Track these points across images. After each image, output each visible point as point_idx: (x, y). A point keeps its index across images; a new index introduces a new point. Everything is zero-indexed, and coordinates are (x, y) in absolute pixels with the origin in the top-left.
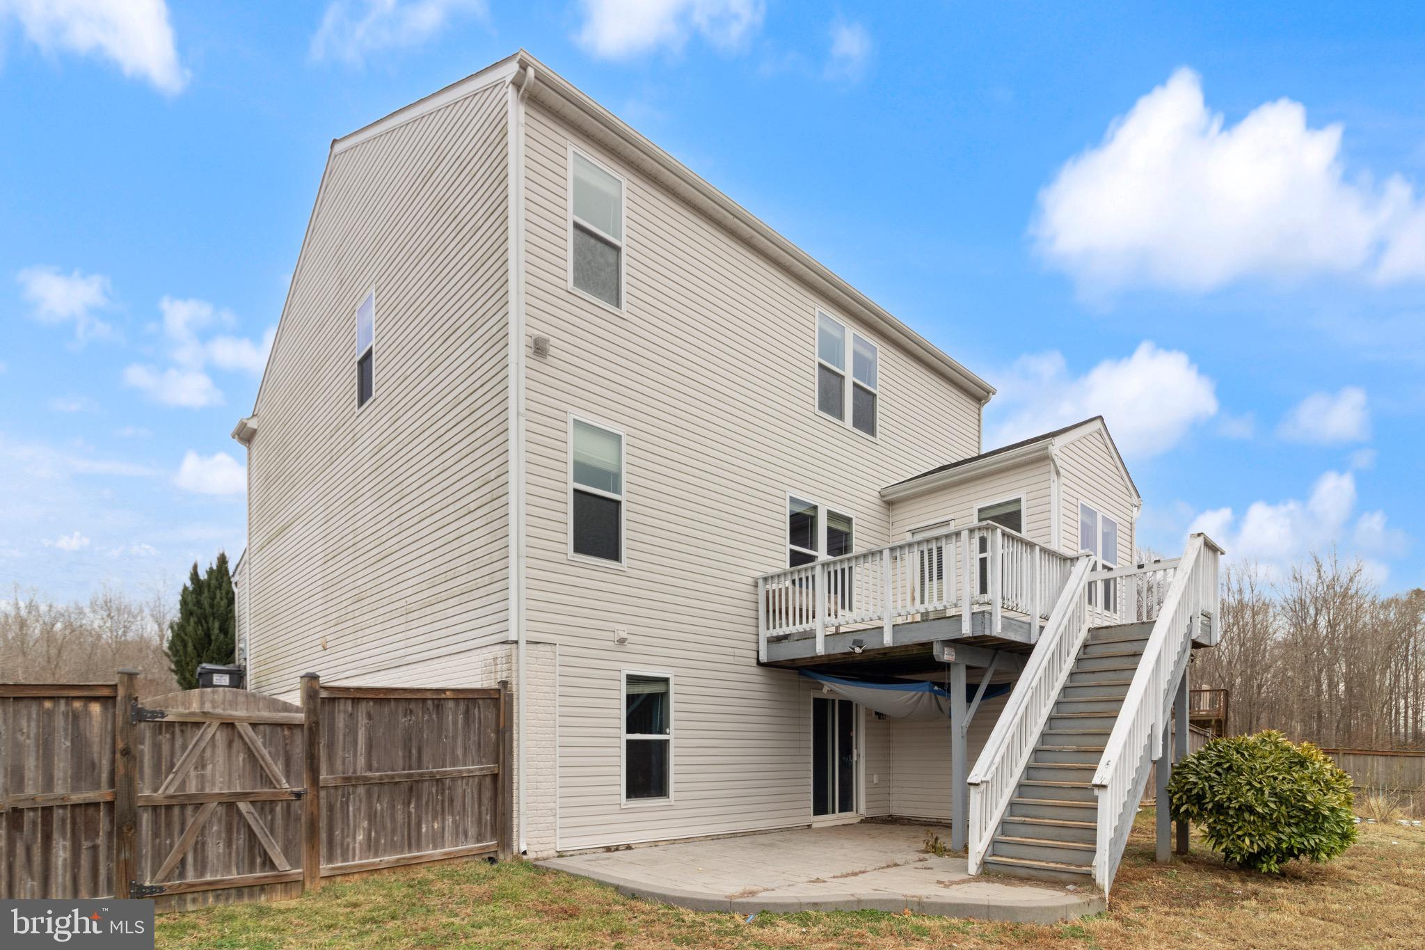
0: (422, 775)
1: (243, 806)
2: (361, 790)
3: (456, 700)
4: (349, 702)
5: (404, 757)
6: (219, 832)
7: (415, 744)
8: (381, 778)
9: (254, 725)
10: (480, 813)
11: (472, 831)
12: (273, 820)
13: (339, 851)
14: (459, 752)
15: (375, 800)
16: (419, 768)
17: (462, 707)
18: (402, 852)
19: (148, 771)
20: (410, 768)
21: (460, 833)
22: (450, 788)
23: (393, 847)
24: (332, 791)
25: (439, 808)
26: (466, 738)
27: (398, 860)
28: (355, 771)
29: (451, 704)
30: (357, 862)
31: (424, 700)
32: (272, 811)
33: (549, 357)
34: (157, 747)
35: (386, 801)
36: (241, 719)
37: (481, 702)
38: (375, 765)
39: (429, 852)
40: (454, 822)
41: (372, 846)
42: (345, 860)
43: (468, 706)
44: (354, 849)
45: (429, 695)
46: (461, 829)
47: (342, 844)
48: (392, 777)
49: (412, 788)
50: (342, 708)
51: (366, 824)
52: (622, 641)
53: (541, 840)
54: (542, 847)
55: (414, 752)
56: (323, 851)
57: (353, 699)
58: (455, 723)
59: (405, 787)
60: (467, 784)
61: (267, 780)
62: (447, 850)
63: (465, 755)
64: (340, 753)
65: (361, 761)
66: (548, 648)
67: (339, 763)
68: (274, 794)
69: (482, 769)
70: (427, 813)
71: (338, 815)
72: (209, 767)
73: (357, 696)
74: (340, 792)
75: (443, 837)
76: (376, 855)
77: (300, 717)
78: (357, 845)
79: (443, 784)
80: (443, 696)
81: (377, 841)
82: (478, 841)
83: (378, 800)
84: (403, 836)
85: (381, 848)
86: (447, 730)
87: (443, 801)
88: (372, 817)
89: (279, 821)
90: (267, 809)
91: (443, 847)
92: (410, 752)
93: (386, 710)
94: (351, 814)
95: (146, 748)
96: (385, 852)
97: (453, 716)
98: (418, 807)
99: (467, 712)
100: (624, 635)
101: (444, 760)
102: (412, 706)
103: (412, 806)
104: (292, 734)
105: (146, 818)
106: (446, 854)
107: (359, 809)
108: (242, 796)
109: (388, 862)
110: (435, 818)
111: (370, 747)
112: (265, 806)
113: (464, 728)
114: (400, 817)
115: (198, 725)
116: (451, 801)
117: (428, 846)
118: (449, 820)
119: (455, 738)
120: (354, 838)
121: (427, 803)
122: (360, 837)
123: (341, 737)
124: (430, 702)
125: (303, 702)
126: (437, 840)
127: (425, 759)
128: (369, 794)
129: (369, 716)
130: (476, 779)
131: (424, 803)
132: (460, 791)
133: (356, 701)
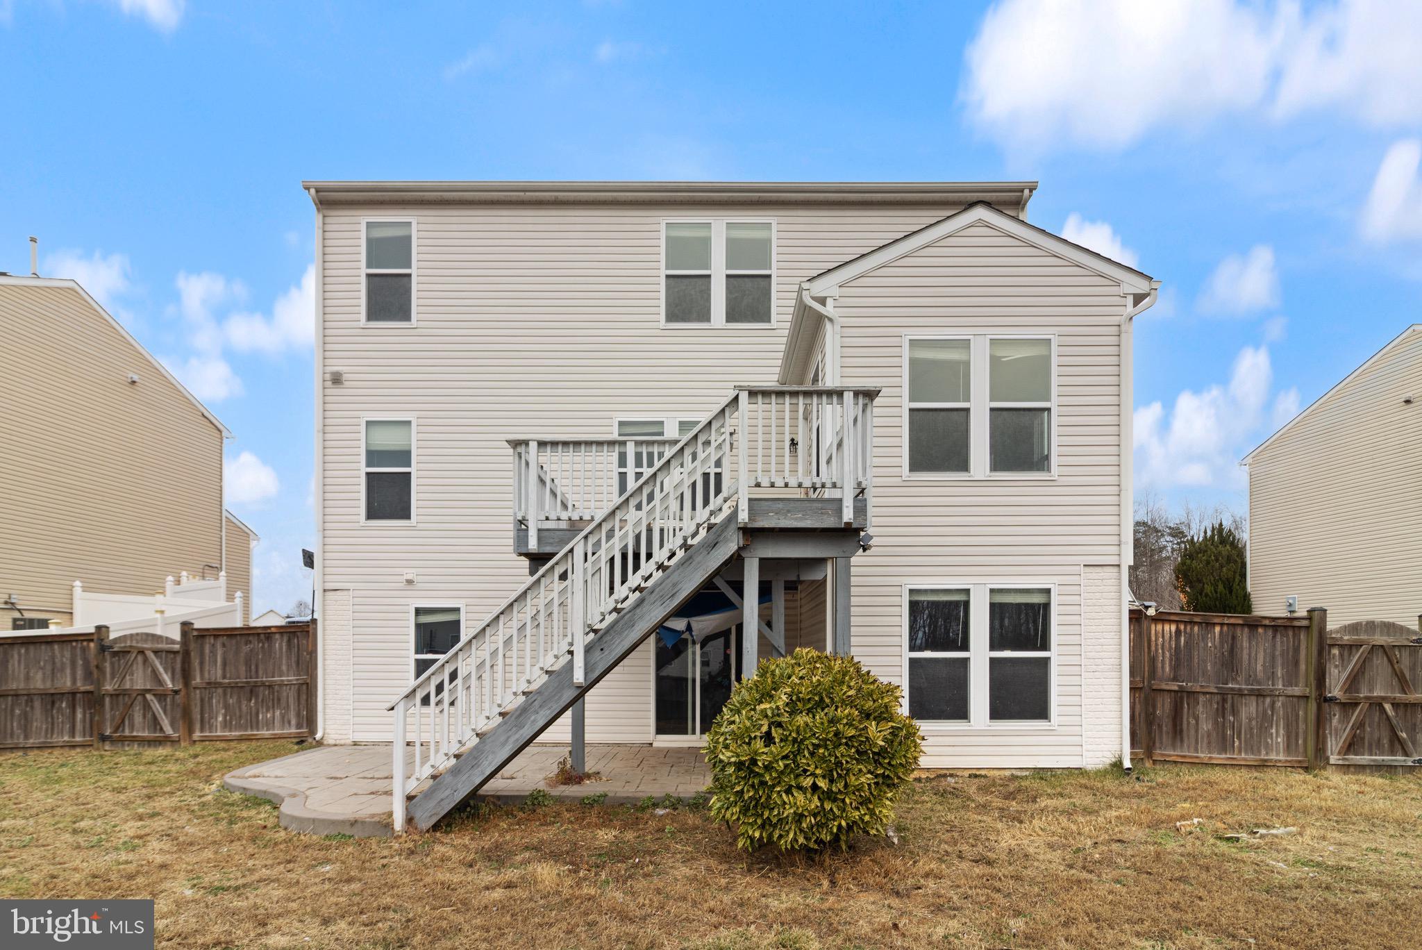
0: (256, 682)
1: (149, 696)
2: (220, 691)
3: (281, 633)
4: (212, 638)
5: (246, 671)
6: (140, 709)
7: (253, 663)
8: (229, 683)
9: (156, 652)
10: (299, 710)
11: (293, 722)
12: (166, 705)
13: (207, 726)
14: (284, 668)
15: (229, 697)
16: (257, 678)
17: (285, 639)
18: (246, 730)
19: (108, 676)
20: (251, 678)
21: (285, 721)
22: (278, 692)
23: (239, 727)
24: (203, 690)
25: (270, 704)
26: (289, 658)
27: (242, 735)
28: (216, 679)
29: (277, 636)
30: (219, 734)
31: (259, 634)
32: (165, 700)
33: (345, 383)
34: (112, 664)
35: (235, 698)
36: (148, 649)
37: (299, 634)
38: (228, 675)
39: (265, 733)
40: (281, 713)
41: (226, 725)
42: (210, 732)
43: (289, 637)
44: (216, 726)
45: (260, 631)
46: (286, 720)
47: (209, 722)
48: (237, 683)
49: (252, 690)
50: (207, 641)
51: (223, 711)
52: (410, 582)
53: (339, 732)
54: (340, 737)
55: (253, 667)
56: (198, 726)
57: (214, 635)
58: (281, 648)
59: (248, 689)
60: (290, 689)
61: (160, 682)
62: (276, 732)
63: (288, 670)
64: (207, 668)
65: (219, 672)
66: (346, 593)
67: (206, 675)
68: (164, 690)
69: (298, 680)
70: (262, 707)
71: (207, 705)
72: (135, 675)
73: (217, 633)
74: (207, 691)
75: (274, 723)
76: (230, 731)
77: (177, 647)
78: (219, 724)
79: (273, 689)
80: (269, 631)
81: (231, 722)
82: (297, 729)
83: (231, 697)
84: (247, 720)
85: (233, 727)
86: (275, 653)
87: (273, 700)
88: (226, 707)
89: (168, 707)
90: (163, 699)
91: (274, 730)
92: (250, 667)
93: (234, 642)
94: (214, 705)
95: (107, 665)
96: (236, 730)
97: (279, 644)
98: (256, 703)
99: (289, 641)
100: (410, 577)
101: (274, 673)
102: (251, 638)
103: (253, 701)
104: (175, 657)
105: (107, 700)
106: (273, 734)
107: (219, 702)
108: (149, 691)
109: (235, 736)
110: (268, 711)
111: (224, 664)
112: (161, 697)
113: (287, 652)
114: (244, 708)
115: (129, 652)
116: (279, 700)
117: (263, 728)
118: (278, 713)
119: (281, 658)
120: (216, 719)
121: (262, 701)
122: (220, 719)
123: (207, 658)
124: (262, 636)
125: (182, 639)
126: (269, 724)
127: (260, 672)
128: (225, 694)
129: (224, 645)
130: (297, 686)
131: (260, 700)
132: (285, 694)
133: (216, 636)
